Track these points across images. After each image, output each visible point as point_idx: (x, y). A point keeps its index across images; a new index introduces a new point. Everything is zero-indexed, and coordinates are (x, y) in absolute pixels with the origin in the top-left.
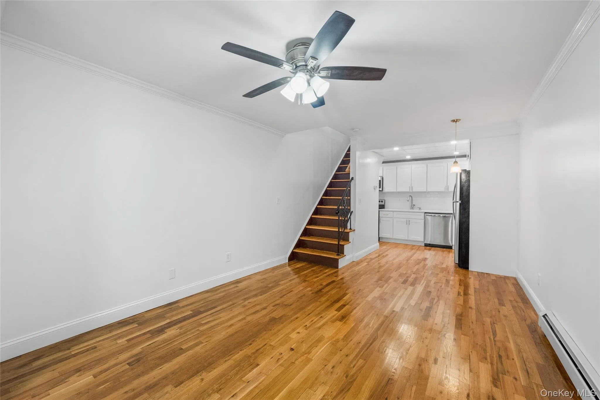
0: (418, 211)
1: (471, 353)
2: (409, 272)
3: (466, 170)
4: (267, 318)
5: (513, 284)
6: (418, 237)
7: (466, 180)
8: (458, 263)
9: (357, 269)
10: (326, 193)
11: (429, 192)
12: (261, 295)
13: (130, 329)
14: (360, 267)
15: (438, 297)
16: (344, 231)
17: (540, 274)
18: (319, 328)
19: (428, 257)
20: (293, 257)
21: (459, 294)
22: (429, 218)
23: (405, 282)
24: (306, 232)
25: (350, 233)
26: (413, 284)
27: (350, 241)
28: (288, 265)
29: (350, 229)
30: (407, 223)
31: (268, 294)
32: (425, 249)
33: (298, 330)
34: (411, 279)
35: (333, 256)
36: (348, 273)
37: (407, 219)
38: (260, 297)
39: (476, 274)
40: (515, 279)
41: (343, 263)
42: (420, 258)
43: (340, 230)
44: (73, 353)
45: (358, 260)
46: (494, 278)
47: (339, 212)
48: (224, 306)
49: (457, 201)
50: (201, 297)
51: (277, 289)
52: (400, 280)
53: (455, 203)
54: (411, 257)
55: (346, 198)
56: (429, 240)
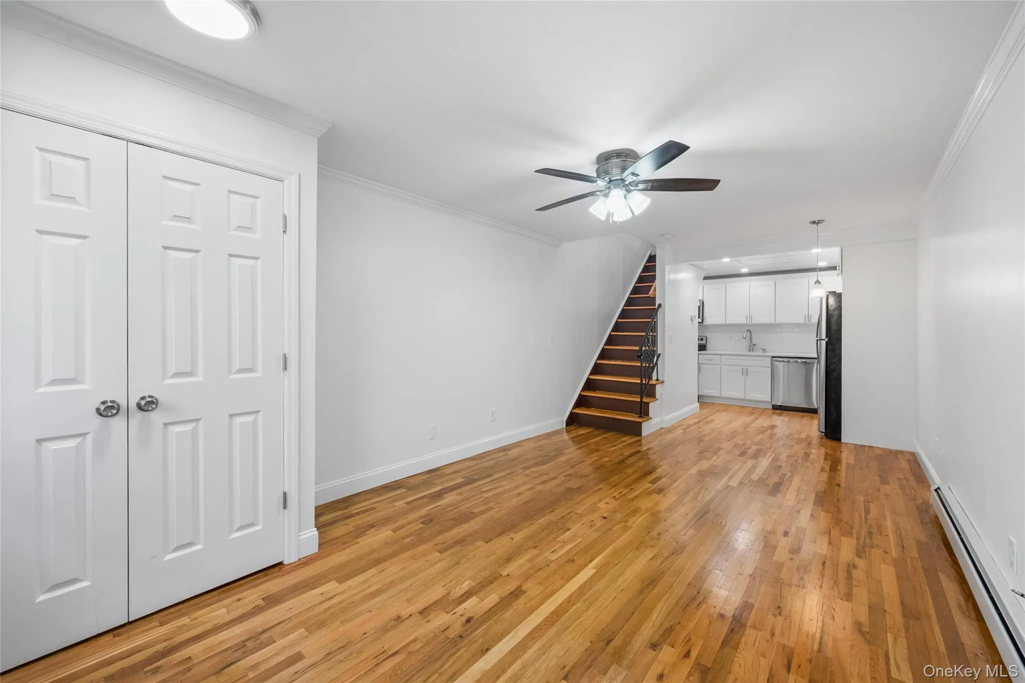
0: (760, 354)
1: (832, 528)
2: (748, 442)
3: (835, 292)
4: (562, 489)
5: (909, 461)
6: (762, 394)
7: (835, 308)
8: (824, 431)
9: (670, 436)
10: (617, 327)
11: (779, 325)
12: (544, 464)
13: (400, 494)
14: (674, 435)
15: (791, 472)
16: (648, 382)
17: (937, 439)
18: (633, 500)
19: (777, 425)
20: (573, 420)
21: (823, 470)
22: (780, 366)
23: (743, 454)
24: (589, 385)
25: (657, 386)
26: (755, 456)
27: (657, 397)
28: (565, 431)
29: (656, 380)
30: (744, 373)
31: (553, 463)
32: (774, 413)
33: (606, 501)
34: (751, 451)
35: (633, 418)
36: (657, 442)
37: (744, 367)
38: (543, 467)
39: (853, 446)
40: (913, 454)
41: (648, 428)
42: (765, 425)
43: (644, 382)
44: (354, 512)
45: (668, 426)
46: (879, 452)
47: (641, 355)
48: (502, 474)
49: (823, 338)
50: (467, 464)
51: (562, 459)
52: (737, 452)
53: (819, 341)
54: (751, 423)
55: (651, 334)
56: (781, 400)
